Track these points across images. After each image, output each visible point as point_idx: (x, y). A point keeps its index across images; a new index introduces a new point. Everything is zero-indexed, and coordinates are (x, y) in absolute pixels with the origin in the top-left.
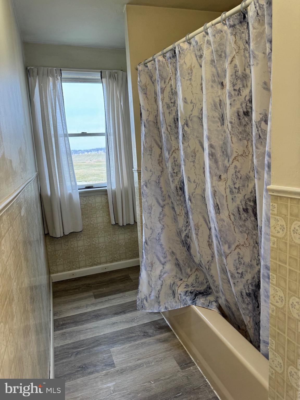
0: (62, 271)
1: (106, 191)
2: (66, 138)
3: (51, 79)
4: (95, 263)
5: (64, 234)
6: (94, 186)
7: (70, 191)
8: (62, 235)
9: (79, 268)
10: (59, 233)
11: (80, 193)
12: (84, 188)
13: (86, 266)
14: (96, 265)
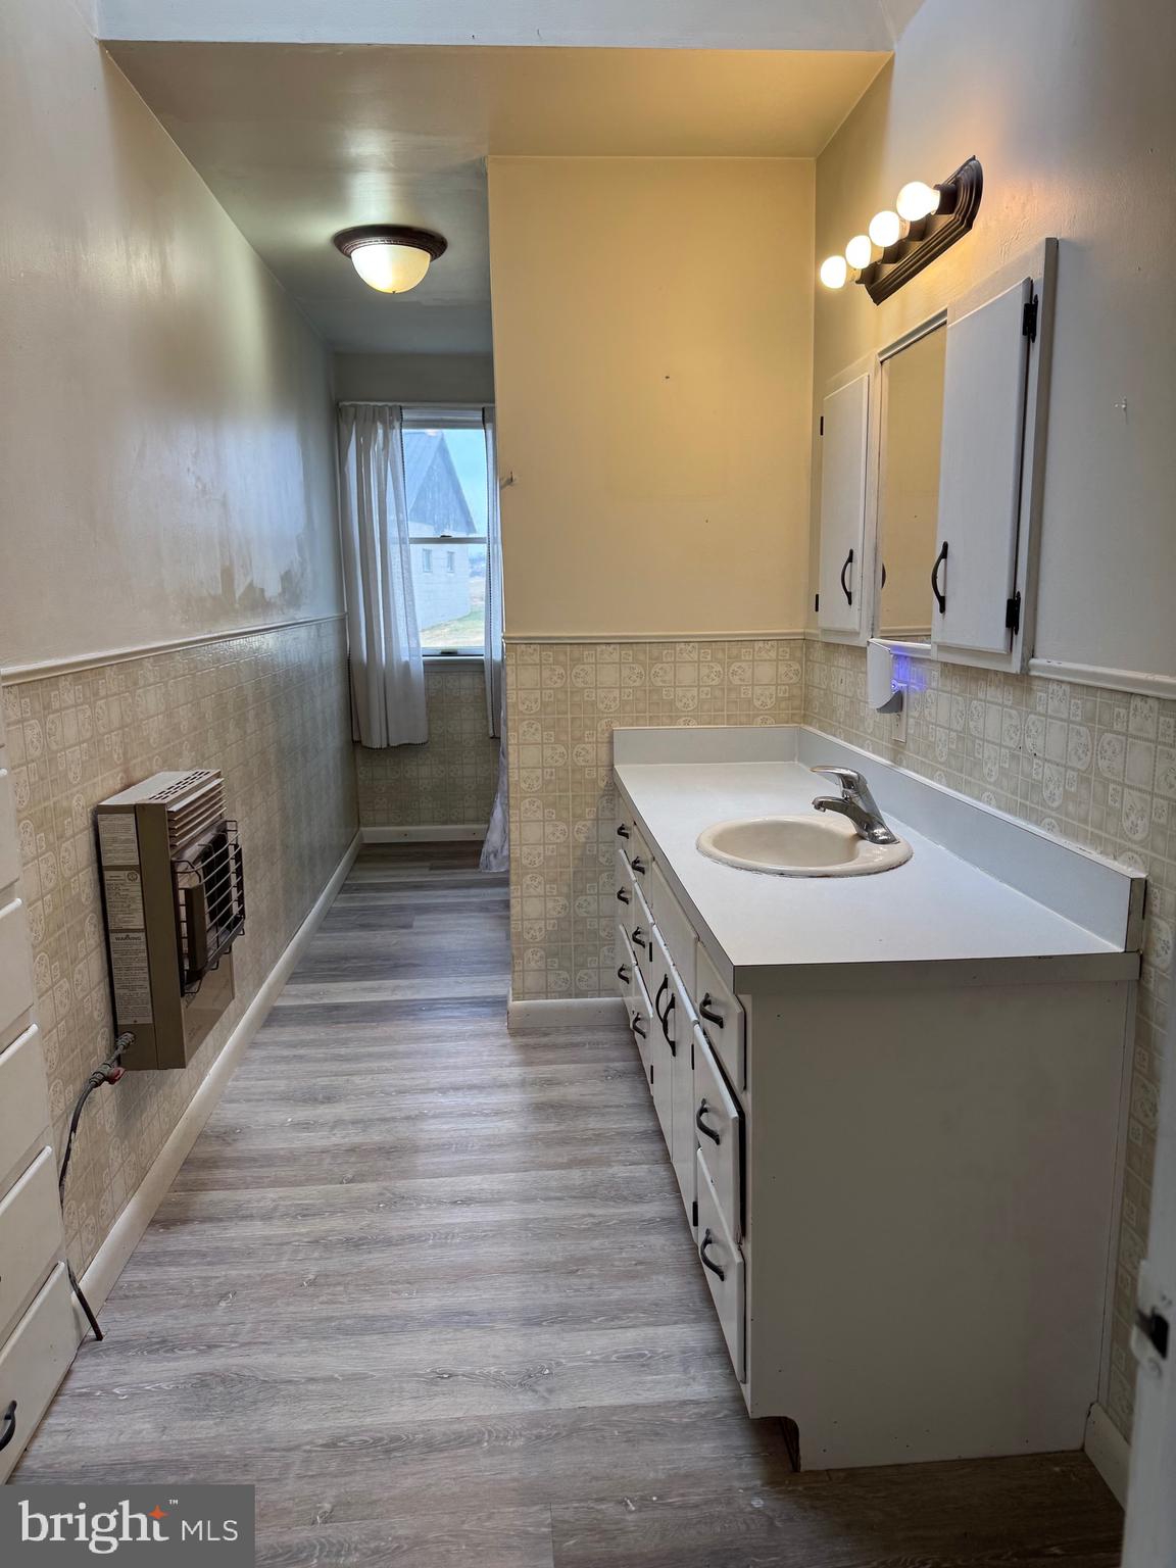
0: (383, 825)
1: (481, 663)
2: (403, 546)
3: (379, 425)
4: (454, 818)
5: (388, 745)
6: (460, 652)
7: (405, 658)
8: (384, 746)
9: (419, 823)
10: (377, 741)
11: (426, 664)
12: (438, 653)
13: (433, 822)
14: (456, 823)
